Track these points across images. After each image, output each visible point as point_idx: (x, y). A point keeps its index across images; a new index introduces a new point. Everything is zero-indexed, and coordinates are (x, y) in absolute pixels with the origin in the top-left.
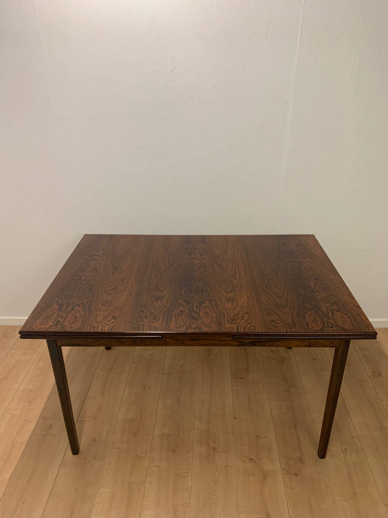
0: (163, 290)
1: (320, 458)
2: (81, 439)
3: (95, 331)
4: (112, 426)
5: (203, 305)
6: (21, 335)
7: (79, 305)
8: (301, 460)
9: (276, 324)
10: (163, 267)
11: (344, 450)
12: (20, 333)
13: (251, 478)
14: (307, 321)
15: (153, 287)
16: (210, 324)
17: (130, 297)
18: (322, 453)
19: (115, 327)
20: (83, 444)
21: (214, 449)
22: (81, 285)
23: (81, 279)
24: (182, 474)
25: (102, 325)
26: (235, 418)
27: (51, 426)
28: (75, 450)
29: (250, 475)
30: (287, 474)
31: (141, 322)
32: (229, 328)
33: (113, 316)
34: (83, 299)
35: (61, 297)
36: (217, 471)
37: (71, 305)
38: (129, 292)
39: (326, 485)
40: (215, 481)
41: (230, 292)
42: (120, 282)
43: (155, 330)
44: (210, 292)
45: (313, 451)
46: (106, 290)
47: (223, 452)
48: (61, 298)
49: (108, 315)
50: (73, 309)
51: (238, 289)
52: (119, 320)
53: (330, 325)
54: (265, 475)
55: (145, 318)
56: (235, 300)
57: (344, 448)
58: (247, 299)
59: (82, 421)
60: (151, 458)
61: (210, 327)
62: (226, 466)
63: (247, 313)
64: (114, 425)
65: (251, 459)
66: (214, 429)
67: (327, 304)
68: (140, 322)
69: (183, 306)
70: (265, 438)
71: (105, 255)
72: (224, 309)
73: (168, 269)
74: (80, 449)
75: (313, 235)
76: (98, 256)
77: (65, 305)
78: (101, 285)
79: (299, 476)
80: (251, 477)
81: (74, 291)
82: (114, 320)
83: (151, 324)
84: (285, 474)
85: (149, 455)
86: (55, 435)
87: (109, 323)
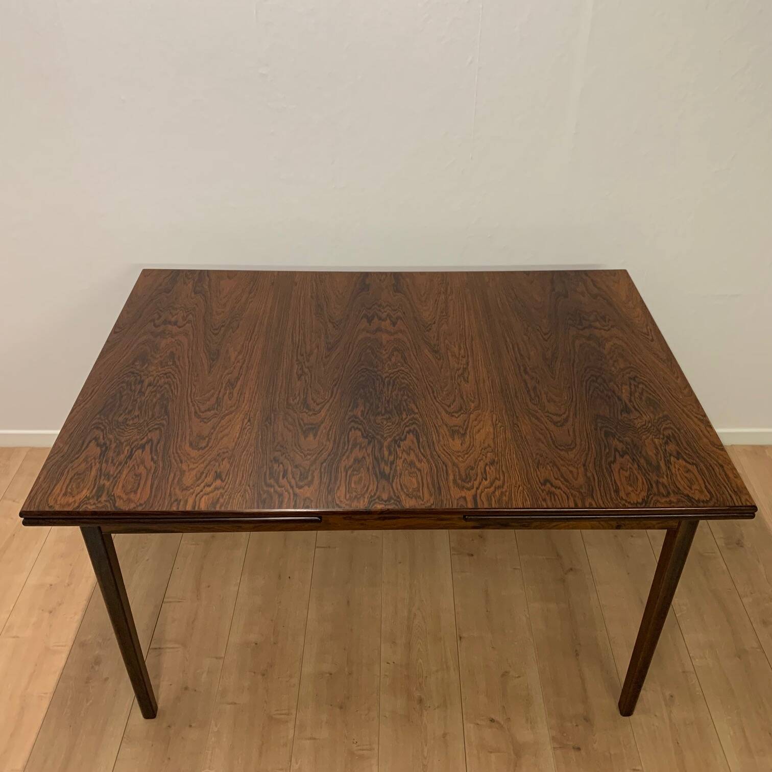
0: (317, 408)
1: (624, 716)
2: (158, 686)
3: (180, 509)
4: (220, 658)
5: (402, 444)
6: (25, 519)
7: (143, 447)
8: (587, 719)
9: (553, 489)
10: (316, 351)
11: (668, 697)
12: (21, 515)
13: (493, 757)
14: (615, 482)
15: (296, 401)
16: (419, 491)
17: (248, 427)
18: (627, 706)
19: (221, 500)
20: (163, 695)
21: (420, 701)
22: (143, 398)
23: (142, 382)
24: (361, 752)
25: (194, 495)
26: (460, 638)
27: (97, 661)
28: (149, 709)
29: (491, 752)
30: (560, 748)
31: (277, 487)
32: (457, 500)
33: (216, 472)
34: (150, 431)
35: (103, 428)
36: (426, 745)
37: (126, 446)
38: (247, 414)
39: (634, 768)
40: (424, 765)
41: (457, 412)
42: (225, 389)
43: (305, 505)
44: (415, 413)
45: (611, 703)
46: (197, 408)
47: (438, 707)
48: (102, 431)
49: (206, 471)
50: (130, 457)
51: (473, 405)
52: (229, 481)
53: (662, 490)
54: (518, 751)
55: (283, 477)
56: (468, 431)
57: (668, 693)
58: (492, 430)
59: (160, 648)
60: (298, 723)
61: (419, 497)
62: (445, 735)
63: (492, 463)
64: (223, 656)
65: (492, 720)
66: (420, 660)
67: (656, 441)
68: (274, 486)
69: (361, 448)
70: (519, 677)
71: (189, 322)
72: (447, 454)
73: (326, 357)
74: (159, 706)
75: (625, 271)
76: (175, 323)
77: (113, 446)
78: (187, 397)
79: (583, 752)
80: (492, 755)
81: (130, 412)
82: (218, 482)
83: (297, 491)
84: (557, 748)
85: (294, 716)
86: (106, 679)
87: (208, 489)
